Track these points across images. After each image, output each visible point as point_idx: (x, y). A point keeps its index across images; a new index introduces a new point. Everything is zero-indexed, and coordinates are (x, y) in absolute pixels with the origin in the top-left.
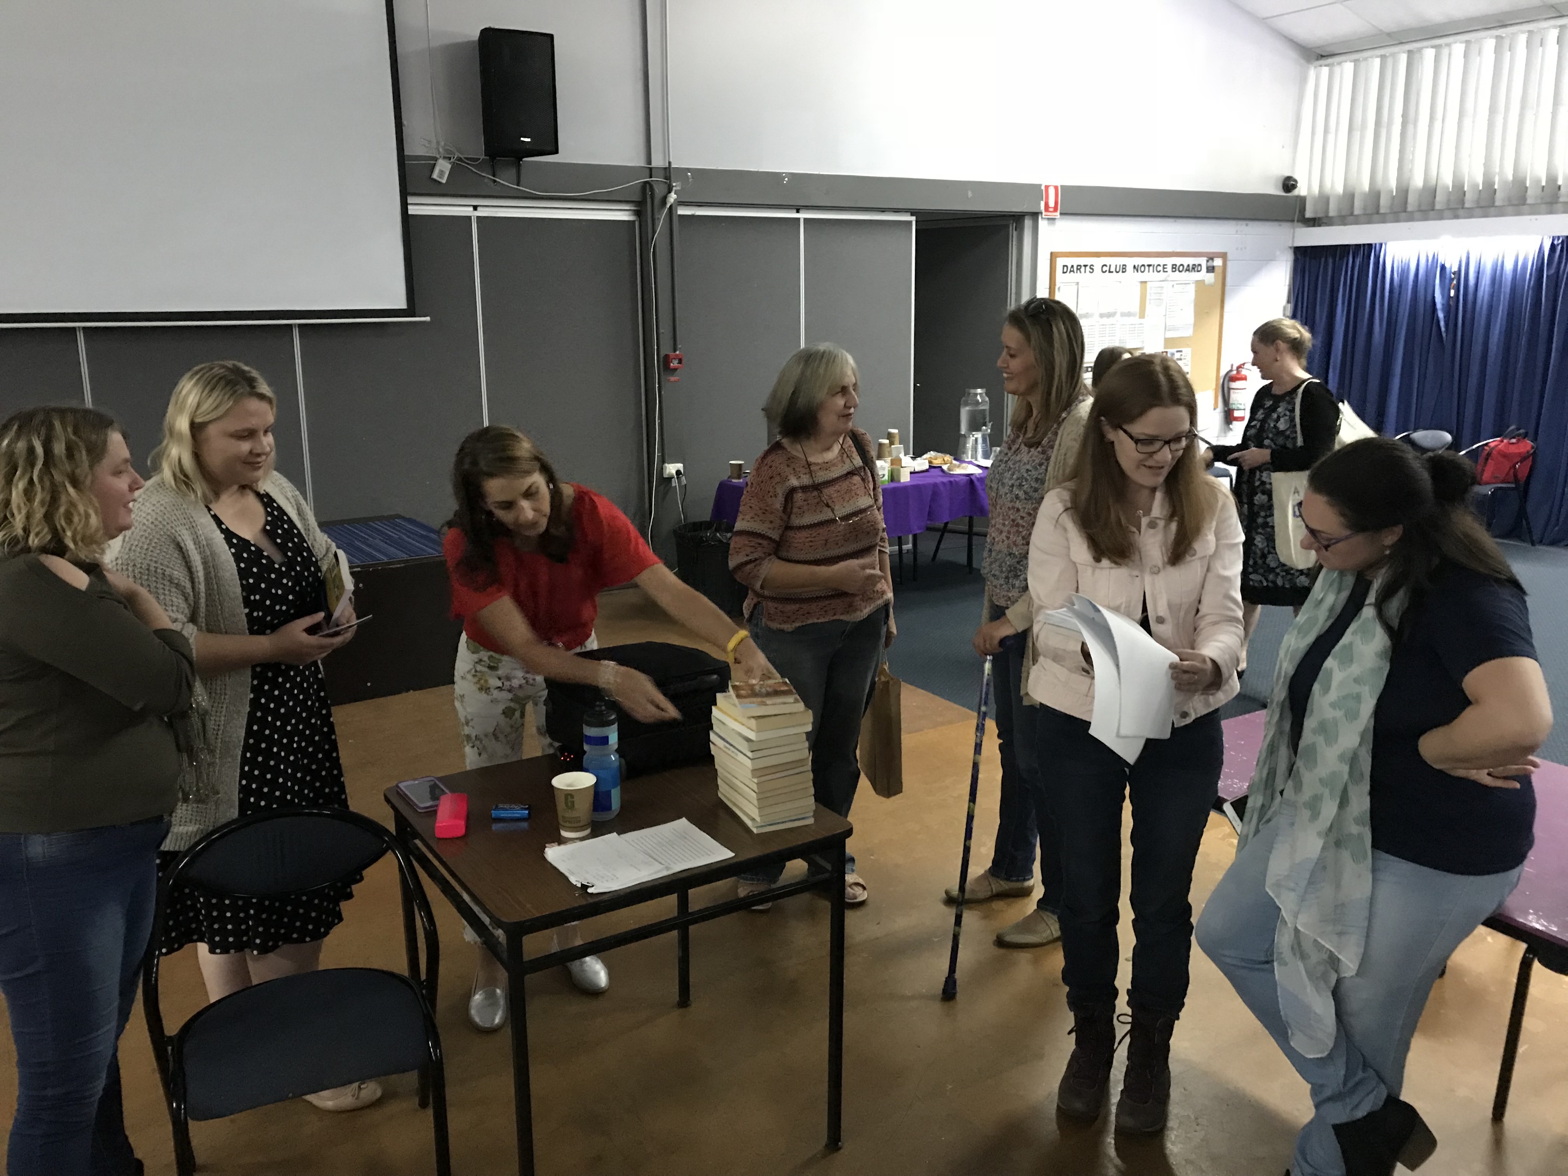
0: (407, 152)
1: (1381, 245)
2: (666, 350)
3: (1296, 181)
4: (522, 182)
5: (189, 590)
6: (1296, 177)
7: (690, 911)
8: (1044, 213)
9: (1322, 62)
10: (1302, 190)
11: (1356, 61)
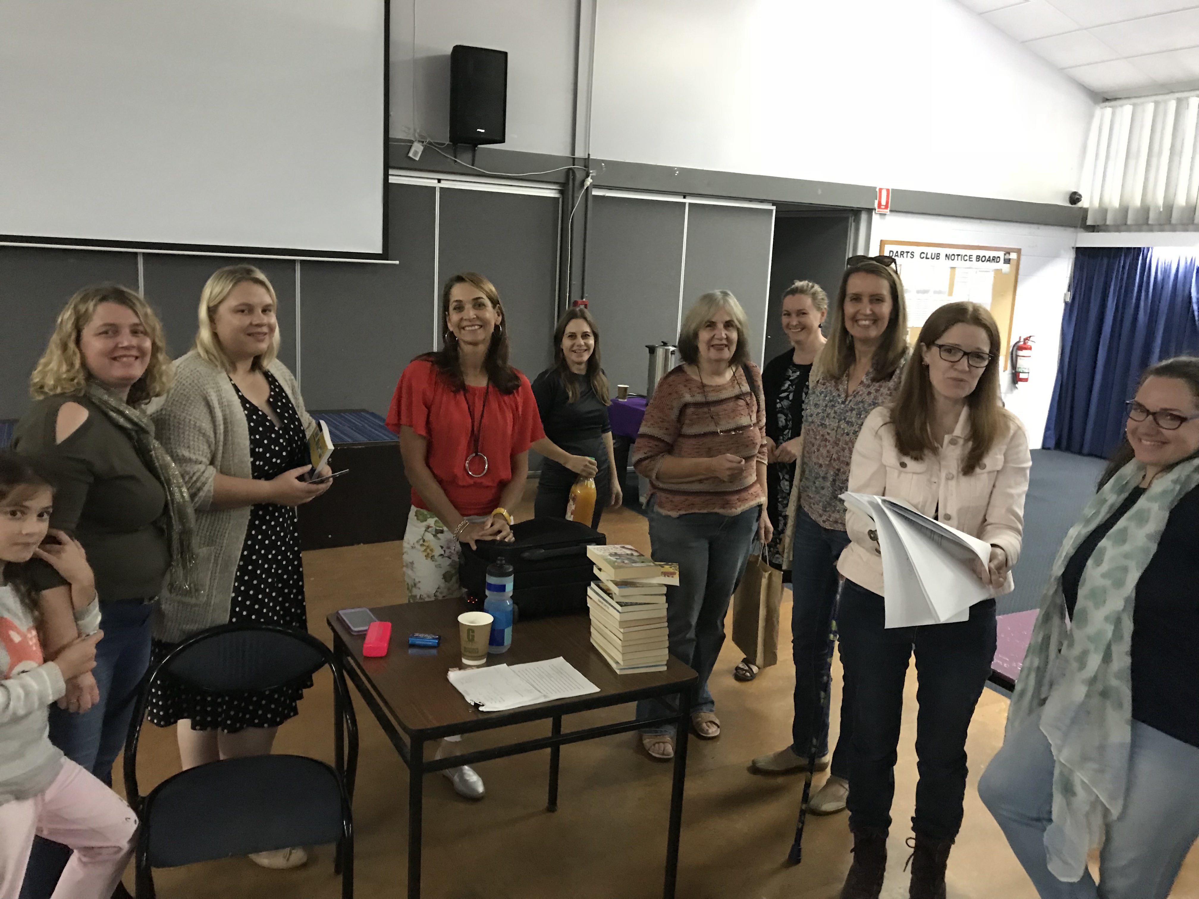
0: (392, 135)
1: (1148, 249)
2: (575, 297)
3: (1080, 195)
4: (476, 163)
5: (212, 439)
6: (1080, 192)
7: (562, 733)
8: (877, 210)
9: (1107, 104)
10: (1084, 203)
11: (1134, 105)
